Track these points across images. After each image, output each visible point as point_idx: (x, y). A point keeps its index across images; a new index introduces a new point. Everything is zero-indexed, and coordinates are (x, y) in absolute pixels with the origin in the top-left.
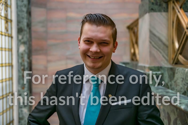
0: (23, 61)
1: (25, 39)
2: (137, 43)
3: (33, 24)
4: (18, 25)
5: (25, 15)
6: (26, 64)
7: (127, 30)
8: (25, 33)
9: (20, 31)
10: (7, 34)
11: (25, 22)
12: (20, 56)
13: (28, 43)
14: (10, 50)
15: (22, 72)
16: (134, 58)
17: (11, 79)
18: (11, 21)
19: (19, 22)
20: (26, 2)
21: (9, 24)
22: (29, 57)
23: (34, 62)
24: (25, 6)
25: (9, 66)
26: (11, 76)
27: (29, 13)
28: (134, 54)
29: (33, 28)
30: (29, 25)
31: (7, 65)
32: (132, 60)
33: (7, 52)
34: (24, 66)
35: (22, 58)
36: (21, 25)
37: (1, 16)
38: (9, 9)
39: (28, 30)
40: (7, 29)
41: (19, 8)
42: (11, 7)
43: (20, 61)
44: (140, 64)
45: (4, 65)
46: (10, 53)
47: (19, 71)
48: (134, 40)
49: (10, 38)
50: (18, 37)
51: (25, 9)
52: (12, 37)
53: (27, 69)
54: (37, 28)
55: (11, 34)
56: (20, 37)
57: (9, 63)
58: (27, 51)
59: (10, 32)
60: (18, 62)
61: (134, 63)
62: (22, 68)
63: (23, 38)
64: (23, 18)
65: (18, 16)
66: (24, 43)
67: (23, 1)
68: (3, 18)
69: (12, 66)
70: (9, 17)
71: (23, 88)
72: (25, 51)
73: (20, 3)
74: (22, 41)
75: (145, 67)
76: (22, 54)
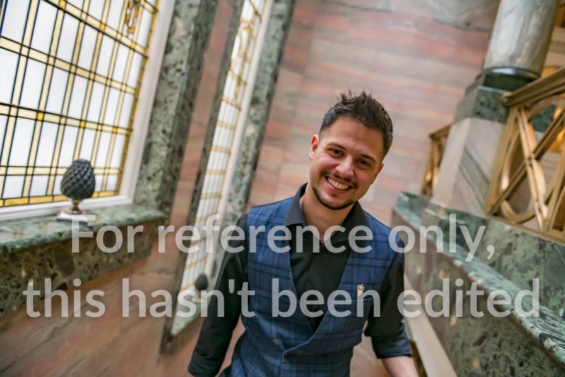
0: (248, 149)
1: (258, 117)
2: (439, 165)
3: (277, 95)
4: (254, 92)
5: (268, 79)
6: (250, 156)
7: (429, 140)
8: (261, 106)
9: (254, 101)
10: (234, 103)
11: (265, 89)
12: (245, 141)
13: (261, 123)
14: (234, 128)
15: (242, 166)
16: (428, 190)
17: (223, 173)
18: (245, 84)
19: (256, 88)
20: (274, 59)
21: (242, 87)
22: (258, 145)
23: (262, 155)
24: (272, 64)
25: (225, 152)
26: (224, 168)
27: (275, 77)
28: (430, 184)
29: (275, 102)
30: (270, 96)
31: (224, 150)
32: (424, 192)
33: (228, 131)
34: (247, 157)
35: (248, 144)
36: (258, 94)
37: (233, 73)
38: (247, 65)
39: (266, 104)
40: (236, 95)
41: (262, 66)
42: (250, 63)
43: (243, 149)
44: (434, 201)
45: (219, 149)
46: (232, 133)
47: (237, 163)
48: (436, 160)
49: (237, 111)
50: (249, 111)
51: (270, 70)
52: (240, 109)
53: (250, 163)
54: (280, 102)
55: (241, 104)
56: (253, 111)
57: (226, 148)
58: (257, 136)
59: (239, 101)
60: (240, 150)
61: (426, 197)
62: (244, 160)
63: (255, 114)
64: (264, 83)
65: (258, 78)
66: (256, 122)
67: (270, 56)
68: (236, 78)
69: (230, 154)
70: (244, 78)
71: (237, 191)
72: (253, 135)
73: (266, 60)
74: (254, 118)
75: (439, 207)
76: (248, 139)
